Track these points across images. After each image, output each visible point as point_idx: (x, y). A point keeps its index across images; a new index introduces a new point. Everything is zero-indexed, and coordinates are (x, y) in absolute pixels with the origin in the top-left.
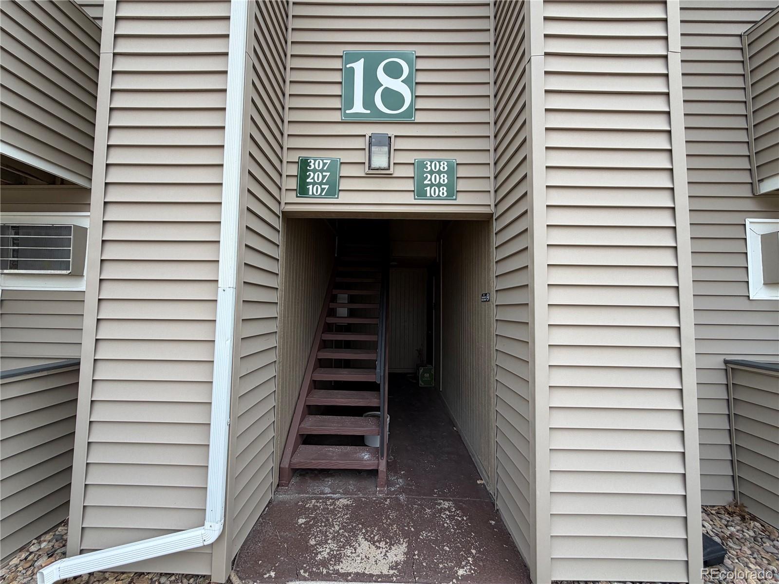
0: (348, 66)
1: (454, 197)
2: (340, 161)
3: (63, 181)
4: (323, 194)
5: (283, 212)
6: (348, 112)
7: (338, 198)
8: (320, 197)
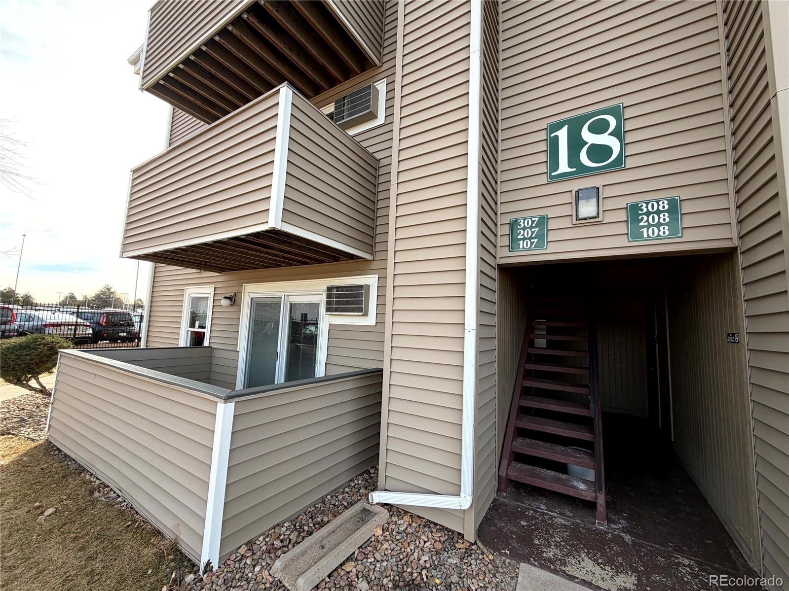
0: (552, 135)
1: (680, 235)
2: (547, 217)
3: (357, 257)
4: (533, 247)
5: (498, 265)
6: (553, 174)
7: (546, 249)
8: (530, 249)
